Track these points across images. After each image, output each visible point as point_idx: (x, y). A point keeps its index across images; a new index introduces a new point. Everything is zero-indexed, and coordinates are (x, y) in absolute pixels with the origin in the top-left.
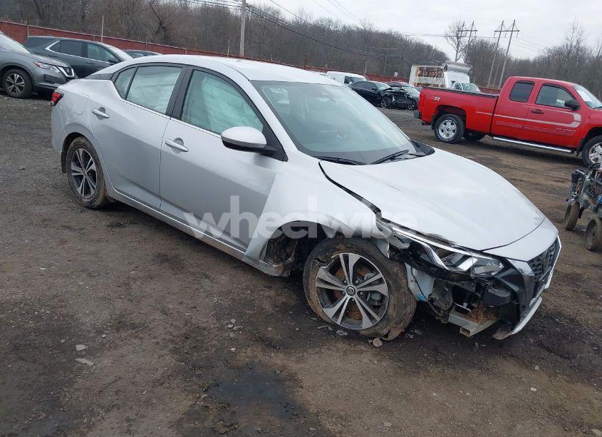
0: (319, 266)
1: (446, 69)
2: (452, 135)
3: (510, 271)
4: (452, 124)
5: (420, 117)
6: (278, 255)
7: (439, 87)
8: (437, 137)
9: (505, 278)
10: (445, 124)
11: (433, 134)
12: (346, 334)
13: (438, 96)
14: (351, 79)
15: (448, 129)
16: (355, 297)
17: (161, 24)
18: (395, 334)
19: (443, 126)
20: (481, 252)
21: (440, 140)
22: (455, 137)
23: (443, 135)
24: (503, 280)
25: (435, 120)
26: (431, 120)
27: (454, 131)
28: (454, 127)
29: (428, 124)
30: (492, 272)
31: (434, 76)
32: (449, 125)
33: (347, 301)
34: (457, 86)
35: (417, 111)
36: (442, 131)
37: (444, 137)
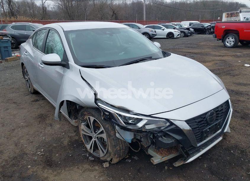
0: (81, 123)
1: (241, 12)
2: (232, 43)
3: (173, 127)
4: (232, 38)
5: (216, 37)
6: (74, 116)
7: (237, 21)
8: (225, 46)
9: (169, 131)
10: (229, 39)
11: (222, 44)
12: (93, 159)
13: (224, 26)
14: (192, 23)
15: (230, 41)
16: (96, 139)
17: (114, 12)
18: (115, 161)
19: (227, 40)
20: (149, 116)
21: (227, 47)
22: (234, 45)
23: (228, 44)
24: (167, 132)
25: (223, 37)
26: (221, 38)
27: (233, 42)
28: (233, 40)
29: (220, 40)
30: (162, 127)
31: (234, 17)
32: (231, 39)
33: (94, 141)
34: (247, 19)
35: (214, 34)
36: (228, 42)
37: (229, 45)
